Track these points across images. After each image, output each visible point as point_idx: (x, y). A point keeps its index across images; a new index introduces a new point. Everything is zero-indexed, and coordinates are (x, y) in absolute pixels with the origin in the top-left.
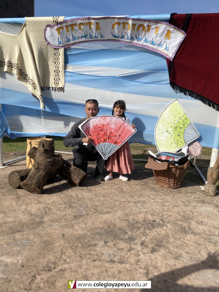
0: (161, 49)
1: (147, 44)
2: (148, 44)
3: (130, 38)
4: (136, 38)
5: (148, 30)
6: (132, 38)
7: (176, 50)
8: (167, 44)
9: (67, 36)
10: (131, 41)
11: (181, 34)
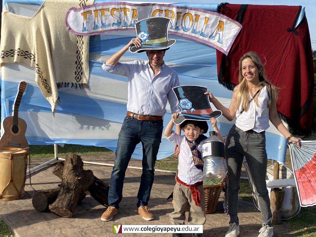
0: (214, 42)
1: (195, 35)
2: (197, 36)
3: (174, 27)
4: (183, 28)
5: (197, 20)
6: (177, 28)
7: (231, 43)
8: (219, 36)
9: (95, 22)
10: (176, 31)
11: (235, 25)
